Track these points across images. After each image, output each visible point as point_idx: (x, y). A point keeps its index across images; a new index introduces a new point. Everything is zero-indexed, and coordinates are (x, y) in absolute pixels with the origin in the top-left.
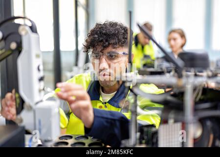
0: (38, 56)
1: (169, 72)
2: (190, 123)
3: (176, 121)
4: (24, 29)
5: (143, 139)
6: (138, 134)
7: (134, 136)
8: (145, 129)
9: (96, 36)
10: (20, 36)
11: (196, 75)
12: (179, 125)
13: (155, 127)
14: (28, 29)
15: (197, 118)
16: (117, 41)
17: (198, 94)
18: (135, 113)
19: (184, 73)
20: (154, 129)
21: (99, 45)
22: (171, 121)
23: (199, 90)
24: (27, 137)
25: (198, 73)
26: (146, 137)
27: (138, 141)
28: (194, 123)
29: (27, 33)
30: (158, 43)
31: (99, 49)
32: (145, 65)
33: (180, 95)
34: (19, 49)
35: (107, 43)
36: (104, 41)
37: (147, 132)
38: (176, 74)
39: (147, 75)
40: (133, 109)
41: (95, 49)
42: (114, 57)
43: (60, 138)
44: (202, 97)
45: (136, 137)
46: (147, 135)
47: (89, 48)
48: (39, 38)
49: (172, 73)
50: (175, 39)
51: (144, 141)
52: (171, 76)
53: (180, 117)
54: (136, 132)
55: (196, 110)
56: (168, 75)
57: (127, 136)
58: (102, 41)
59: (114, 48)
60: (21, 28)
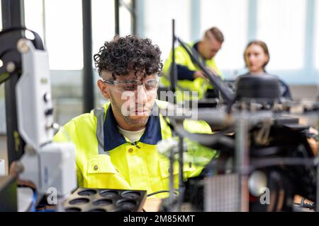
0: (44, 81)
3: (233, 172)
4: (24, 45)
10: (20, 55)
17: (264, 135)
22: (228, 171)
23: (265, 129)
29: (29, 50)
34: (18, 72)
43: (79, 193)
50: (256, 54)
60: (20, 43)
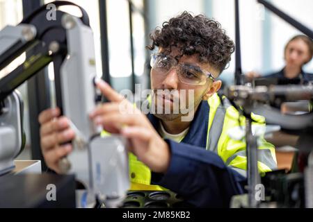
8: (273, 177)
16: (208, 51)
21: (176, 46)
24: (80, 193)
31: (175, 52)
36: (189, 42)
41: (168, 49)
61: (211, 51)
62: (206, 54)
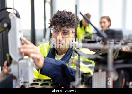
0: (20, 32)
1: (99, 41)
2: (111, 72)
3: (103, 71)
4: (12, 15)
5: (84, 81)
6: (81, 78)
7: (78, 79)
8: (85, 75)
9: (58, 19)
10: (10, 20)
11: (115, 43)
12: (105, 73)
13: (91, 74)
14: (14, 15)
15: (115, 68)
16: (70, 24)
17: (116, 55)
18: (78, 66)
19: (108, 42)
20: (90, 76)
21: (58, 25)
22: (100, 71)
23: (117, 52)
25: (116, 42)
26: (85, 80)
27: (80, 83)
28: (113, 72)
29: (14, 17)
30: (94, 25)
32: (86, 38)
33: (105, 55)
34: (9, 27)
35: (64, 24)
36: (62, 23)
37: (86, 77)
38: (103, 43)
39: (86, 43)
40: (78, 63)
42: (66, 33)
43: (34, 81)
44: (119, 56)
45: (79, 80)
46: (86, 79)
47: (52, 25)
48: (21, 21)
49: (101, 42)
50: (104, 22)
51: (84, 83)
52: (100, 44)
53: (105, 68)
54: (79, 77)
55: (114, 64)
56: (98, 43)
57: (74, 80)
58: (61, 22)
59: (68, 28)
60: (10, 15)
61: (71, 23)
62: (69, 25)
